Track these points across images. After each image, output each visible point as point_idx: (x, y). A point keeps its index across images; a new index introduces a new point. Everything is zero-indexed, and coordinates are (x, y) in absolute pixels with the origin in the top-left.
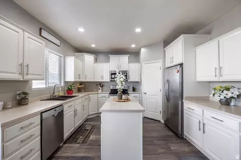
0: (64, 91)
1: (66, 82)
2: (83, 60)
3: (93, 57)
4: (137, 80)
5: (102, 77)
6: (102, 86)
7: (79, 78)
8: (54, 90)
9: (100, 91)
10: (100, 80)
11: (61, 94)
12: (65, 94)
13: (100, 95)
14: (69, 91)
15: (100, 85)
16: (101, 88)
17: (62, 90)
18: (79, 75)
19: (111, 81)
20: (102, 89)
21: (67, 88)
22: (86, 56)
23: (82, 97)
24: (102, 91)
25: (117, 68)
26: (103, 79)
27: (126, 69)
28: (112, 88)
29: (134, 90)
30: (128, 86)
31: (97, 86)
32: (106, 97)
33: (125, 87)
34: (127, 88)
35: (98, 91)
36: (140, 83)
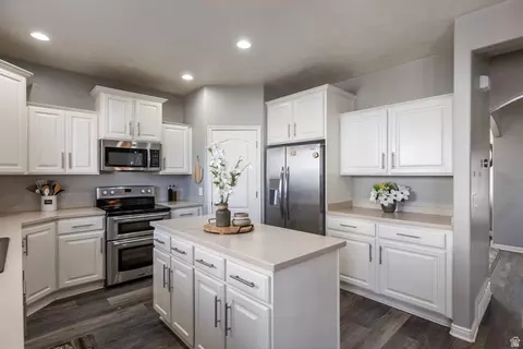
3: (23, 80)
4: (184, 171)
5: (67, 159)
6: (60, 191)
9: (49, 211)
10: (58, 170)
13: (64, 225)
15: (51, 185)
16: (53, 198)
19: (102, 172)
20: (58, 201)
25: (128, 132)
26: (70, 167)
27: (156, 139)
28: (103, 195)
29: (172, 196)
30: (156, 188)
31: (37, 191)
32: (92, 228)
33: (147, 192)
34: (153, 195)
35: (39, 210)
36: (193, 178)
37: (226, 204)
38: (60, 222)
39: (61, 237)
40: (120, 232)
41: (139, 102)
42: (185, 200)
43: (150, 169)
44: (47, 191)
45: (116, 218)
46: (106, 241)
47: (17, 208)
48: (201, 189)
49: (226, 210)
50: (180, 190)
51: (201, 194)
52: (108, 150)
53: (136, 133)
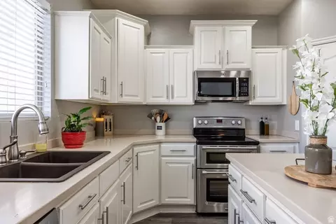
0: (54, 134)
1: (59, 104)
2: (113, 35)
3: (142, 27)
4: (277, 100)
5: (170, 91)
6: (168, 119)
7: (104, 92)
8: (14, 130)
9: (160, 134)
10: (163, 101)
11: (44, 146)
12: (56, 144)
13: (166, 148)
14: (72, 133)
15: (161, 114)
16: (163, 125)
17: (47, 131)
18: (104, 80)
19: (196, 102)
20: (166, 127)
21: (62, 125)
22: (122, 21)
23: (119, 157)
24: (167, 134)
25: (218, 61)
26: (173, 97)
27: (246, 65)
28: (198, 124)
29: (264, 130)
30: (247, 120)
31: (153, 118)
32: (185, 154)
33: (237, 123)
34: (243, 126)
35: (154, 134)
36: (288, 108)
37: (324, 137)
38: (163, 145)
39: (163, 158)
40: (209, 161)
41: (228, 28)
42: (278, 135)
43: (238, 99)
44: (158, 119)
45: (204, 147)
46: (197, 169)
47: (142, 131)
48: (297, 122)
49: (324, 146)
50: (274, 124)
51: (297, 128)
52: (201, 80)
53: (225, 61)
